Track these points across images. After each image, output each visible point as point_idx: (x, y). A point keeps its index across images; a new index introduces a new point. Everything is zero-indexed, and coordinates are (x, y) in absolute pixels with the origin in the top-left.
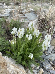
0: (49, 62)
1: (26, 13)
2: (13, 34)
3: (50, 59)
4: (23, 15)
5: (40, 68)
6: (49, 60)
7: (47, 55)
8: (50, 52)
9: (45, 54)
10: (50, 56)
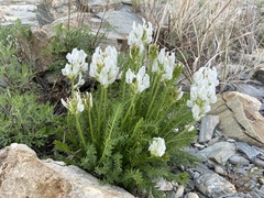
0: (213, 169)
1: (101, 10)
2: (70, 77)
3: (213, 160)
4: (95, 16)
5: (185, 193)
6: (210, 162)
7: (200, 149)
8: (209, 137)
9: (193, 145)
10: (209, 149)
